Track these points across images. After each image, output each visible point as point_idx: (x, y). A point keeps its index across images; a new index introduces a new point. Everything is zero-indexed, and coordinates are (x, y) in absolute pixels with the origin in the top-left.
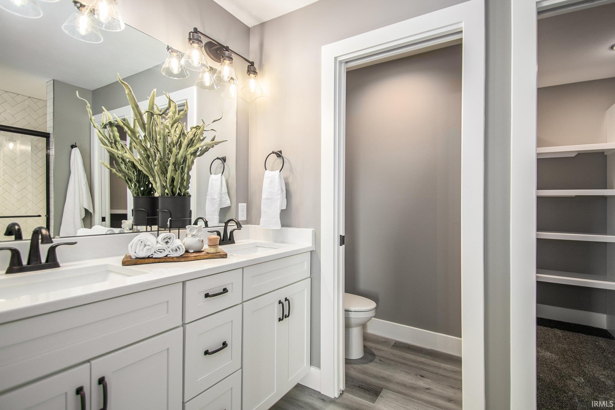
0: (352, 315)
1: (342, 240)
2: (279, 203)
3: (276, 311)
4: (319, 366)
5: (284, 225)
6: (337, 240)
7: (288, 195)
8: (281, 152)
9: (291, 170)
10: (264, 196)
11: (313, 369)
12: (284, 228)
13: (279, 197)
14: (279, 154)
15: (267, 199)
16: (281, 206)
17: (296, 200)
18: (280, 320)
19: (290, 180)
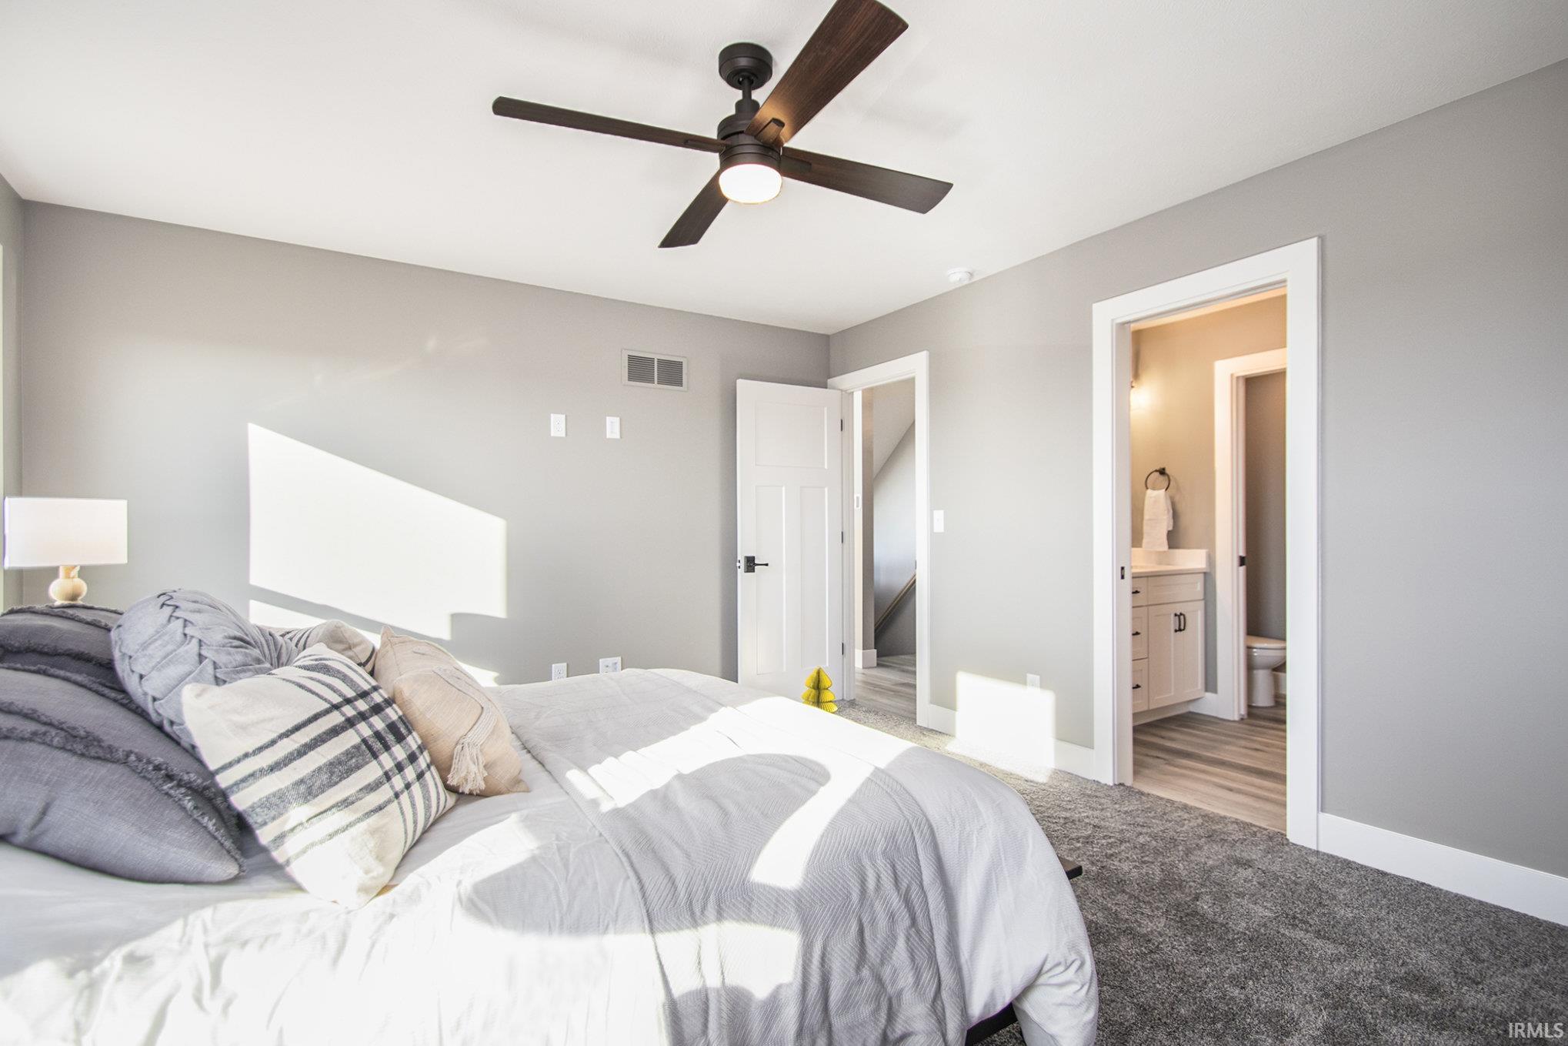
0: (1256, 653)
1: (1242, 561)
2: (1165, 524)
3: (1173, 623)
4: (1215, 691)
5: (1171, 547)
6: (1236, 561)
7: (1175, 515)
8: (1164, 469)
9: (1178, 489)
10: (1146, 517)
11: (1209, 695)
12: (1172, 551)
13: (1165, 517)
14: (1162, 472)
15: (1150, 520)
16: (1168, 527)
17: (1184, 520)
18: (1176, 631)
19: (1177, 498)
